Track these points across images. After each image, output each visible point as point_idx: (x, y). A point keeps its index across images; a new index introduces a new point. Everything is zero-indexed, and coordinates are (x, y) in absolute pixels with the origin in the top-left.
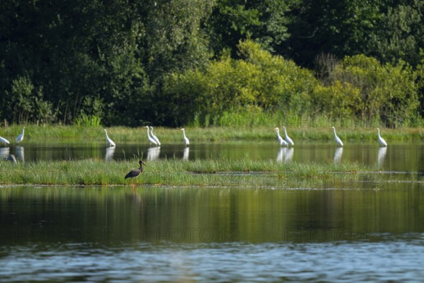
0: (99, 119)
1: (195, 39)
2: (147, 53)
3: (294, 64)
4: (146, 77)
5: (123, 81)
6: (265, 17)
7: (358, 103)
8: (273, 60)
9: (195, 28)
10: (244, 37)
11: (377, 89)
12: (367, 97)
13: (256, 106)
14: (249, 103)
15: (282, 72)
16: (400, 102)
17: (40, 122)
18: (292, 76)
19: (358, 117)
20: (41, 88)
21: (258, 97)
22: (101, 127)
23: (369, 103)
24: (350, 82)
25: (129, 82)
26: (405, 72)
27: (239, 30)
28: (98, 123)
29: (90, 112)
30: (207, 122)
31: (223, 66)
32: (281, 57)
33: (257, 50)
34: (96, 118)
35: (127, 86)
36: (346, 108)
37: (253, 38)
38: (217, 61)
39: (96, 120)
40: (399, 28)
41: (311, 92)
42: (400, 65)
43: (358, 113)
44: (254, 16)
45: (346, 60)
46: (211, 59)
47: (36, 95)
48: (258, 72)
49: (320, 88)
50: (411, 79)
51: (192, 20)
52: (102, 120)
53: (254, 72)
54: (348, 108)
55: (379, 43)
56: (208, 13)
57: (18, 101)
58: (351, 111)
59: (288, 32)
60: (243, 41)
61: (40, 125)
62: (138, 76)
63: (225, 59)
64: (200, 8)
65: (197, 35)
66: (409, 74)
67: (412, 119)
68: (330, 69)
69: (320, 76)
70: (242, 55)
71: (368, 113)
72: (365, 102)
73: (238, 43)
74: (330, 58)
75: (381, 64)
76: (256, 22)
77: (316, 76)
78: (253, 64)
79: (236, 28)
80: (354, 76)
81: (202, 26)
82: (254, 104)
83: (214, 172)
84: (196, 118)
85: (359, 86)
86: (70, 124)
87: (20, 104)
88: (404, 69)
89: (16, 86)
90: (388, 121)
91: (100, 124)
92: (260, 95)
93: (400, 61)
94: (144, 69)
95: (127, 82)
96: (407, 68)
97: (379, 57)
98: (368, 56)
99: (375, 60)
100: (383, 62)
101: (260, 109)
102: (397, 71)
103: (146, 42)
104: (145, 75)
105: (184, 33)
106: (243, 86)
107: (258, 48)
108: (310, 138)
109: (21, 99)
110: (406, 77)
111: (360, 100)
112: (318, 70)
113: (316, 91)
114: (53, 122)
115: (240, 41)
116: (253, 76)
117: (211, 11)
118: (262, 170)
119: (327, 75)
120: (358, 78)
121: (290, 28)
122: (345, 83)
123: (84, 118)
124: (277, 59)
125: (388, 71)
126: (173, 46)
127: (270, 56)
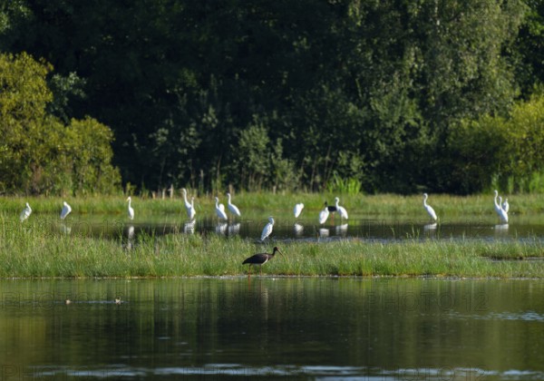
0: (359, 184)
1: (494, 71)
2: (426, 92)
4: (424, 124)
5: (392, 130)
9: (494, 54)
17: (278, 189)
20: (279, 140)
22: (361, 194)
25: (400, 132)
28: (358, 189)
29: (346, 174)
30: (511, 187)
31: (534, 108)
34: (354, 184)
35: (398, 138)
38: (525, 102)
39: (354, 186)
46: (517, 99)
47: (273, 151)
51: (490, 45)
52: (363, 185)
56: (512, 34)
57: (248, 160)
61: (276, 192)
62: (413, 123)
63: (537, 99)
64: (501, 27)
65: (497, 65)
81: (503, 53)
83: (521, 258)
84: (495, 180)
86: (318, 190)
87: (250, 164)
89: (245, 140)
91: (360, 190)
94: (422, 114)
95: (397, 131)
103: (425, 76)
104: (422, 122)
105: (478, 63)
109: (253, 156)
114: (296, 189)
117: (517, 32)
123: (338, 182)
126: (461, 80)
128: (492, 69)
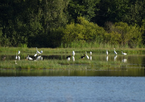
0: (27, 45)
1: (62, 16)
2: (44, 21)
3: (97, 25)
4: (44, 30)
5: (35, 31)
6: (87, 8)
7: (120, 39)
8: (90, 24)
9: (62, 12)
10: (79, 15)
11: (127, 34)
12: (123, 37)
13: (84, 41)
14: (81, 39)
15: (93, 28)
16: (135, 39)
17: (5, 46)
18: (96, 29)
19: (120, 44)
20: (6, 34)
21: (84, 37)
22: (27, 48)
23: (124, 39)
24: (117, 32)
25: (37, 32)
26: (137, 28)
27: (77, 13)
28: (26, 46)
29: (24, 42)
30: (66, 46)
31: (72, 26)
32: (92, 23)
33: (84, 20)
34: (25, 45)
36: (116, 41)
37: (82, 16)
38: (69, 24)
40: (135, 12)
41: (103, 35)
42: (135, 26)
43: (120, 43)
44: (83, 8)
45: (116, 24)
46: (67, 23)
47: (4, 36)
48: (84, 28)
49: (106, 34)
50: (139, 31)
51: (60, 9)
52: (28, 45)
53: (83, 28)
54: (117, 41)
55: (128, 17)
58: (118, 42)
59: (95, 14)
60: (79, 17)
62: (41, 29)
63: (72, 24)
64: (63, 5)
65: (62, 15)
66: (139, 29)
67: (140, 45)
68: (110, 27)
69: (106, 29)
70: (79, 22)
71: (124, 43)
72: (123, 39)
73: (77, 18)
74: (110, 23)
75: (128, 25)
76: (83, 10)
77: (105, 29)
78: (82, 25)
79: (76, 12)
80: (119, 29)
81: (64, 11)
82: (83, 40)
83: (68, 64)
84: (62, 44)
85: (120, 33)
86: (16, 47)
88: (136, 27)
90: (131, 46)
91: (27, 47)
92: (85, 36)
93: (135, 24)
94: (43, 27)
95: (37, 31)
96: (138, 27)
97: (128, 23)
98: (124, 22)
99: (126, 24)
100: (129, 25)
101: (85, 41)
102: (134, 28)
103: (44, 17)
104: (43, 29)
105: (57, 14)
106: (79, 33)
107: (84, 19)
108: (103, 52)
110: (137, 30)
111: (121, 38)
112: (106, 27)
113: (105, 35)
114: (10, 46)
115: (78, 17)
116: (82, 29)
117: (67, 6)
118: (85, 64)
119: (109, 29)
120: (120, 30)
121: (96, 12)
122: (116, 32)
123: (21, 45)
124: (91, 23)
125: (131, 28)
126: (53, 18)
127: (89, 22)
128: (61, 16)
